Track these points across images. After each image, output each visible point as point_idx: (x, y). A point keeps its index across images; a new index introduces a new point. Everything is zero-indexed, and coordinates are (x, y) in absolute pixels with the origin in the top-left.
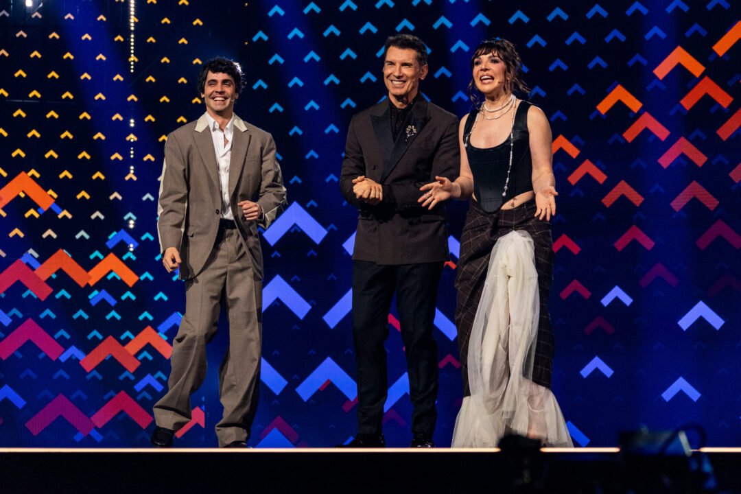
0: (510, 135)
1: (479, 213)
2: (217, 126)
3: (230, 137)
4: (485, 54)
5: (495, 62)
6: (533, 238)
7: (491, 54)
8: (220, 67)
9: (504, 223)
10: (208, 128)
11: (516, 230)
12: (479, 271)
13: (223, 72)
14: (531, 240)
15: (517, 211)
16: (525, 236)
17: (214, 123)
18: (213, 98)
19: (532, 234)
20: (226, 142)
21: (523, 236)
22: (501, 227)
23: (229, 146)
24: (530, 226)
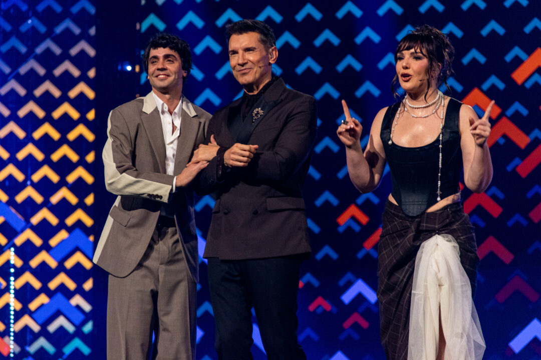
0: (439, 136)
1: (398, 216)
2: (166, 109)
3: (178, 123)
4: (408, 48)
5: (418, 58)
6: (458, 243)
7: (413, 50)
8: (161, 41)
9: (426, 227)
10: (156, 110)
11: (439, 234)
12: (402, 280)
13: (164, 47)
14: (457, 245)
15: (441, 214)
16: (450, 241)
17: (163, 105)
18: (157, 76)
19: (457, 239)
20: (174, 128)
21: (447, 241)
22: (423, 231)
23: (177, 133)
24: (455, 229)
